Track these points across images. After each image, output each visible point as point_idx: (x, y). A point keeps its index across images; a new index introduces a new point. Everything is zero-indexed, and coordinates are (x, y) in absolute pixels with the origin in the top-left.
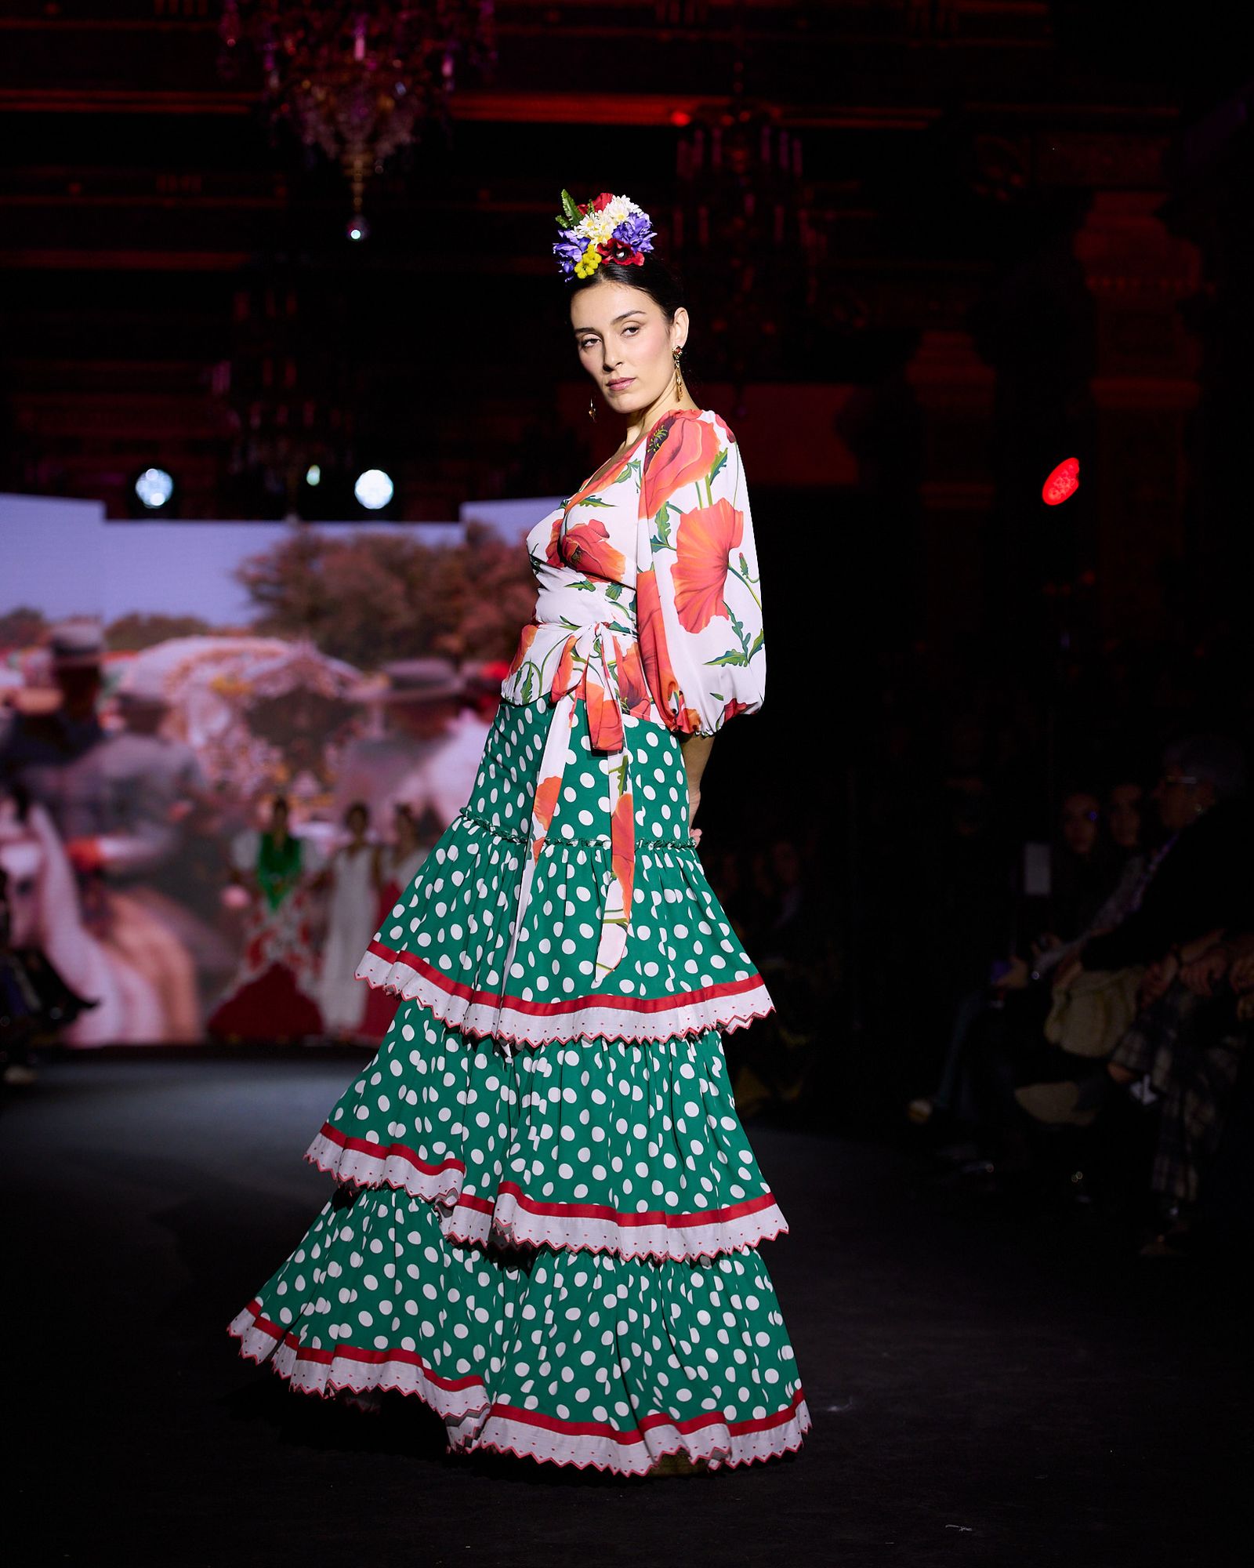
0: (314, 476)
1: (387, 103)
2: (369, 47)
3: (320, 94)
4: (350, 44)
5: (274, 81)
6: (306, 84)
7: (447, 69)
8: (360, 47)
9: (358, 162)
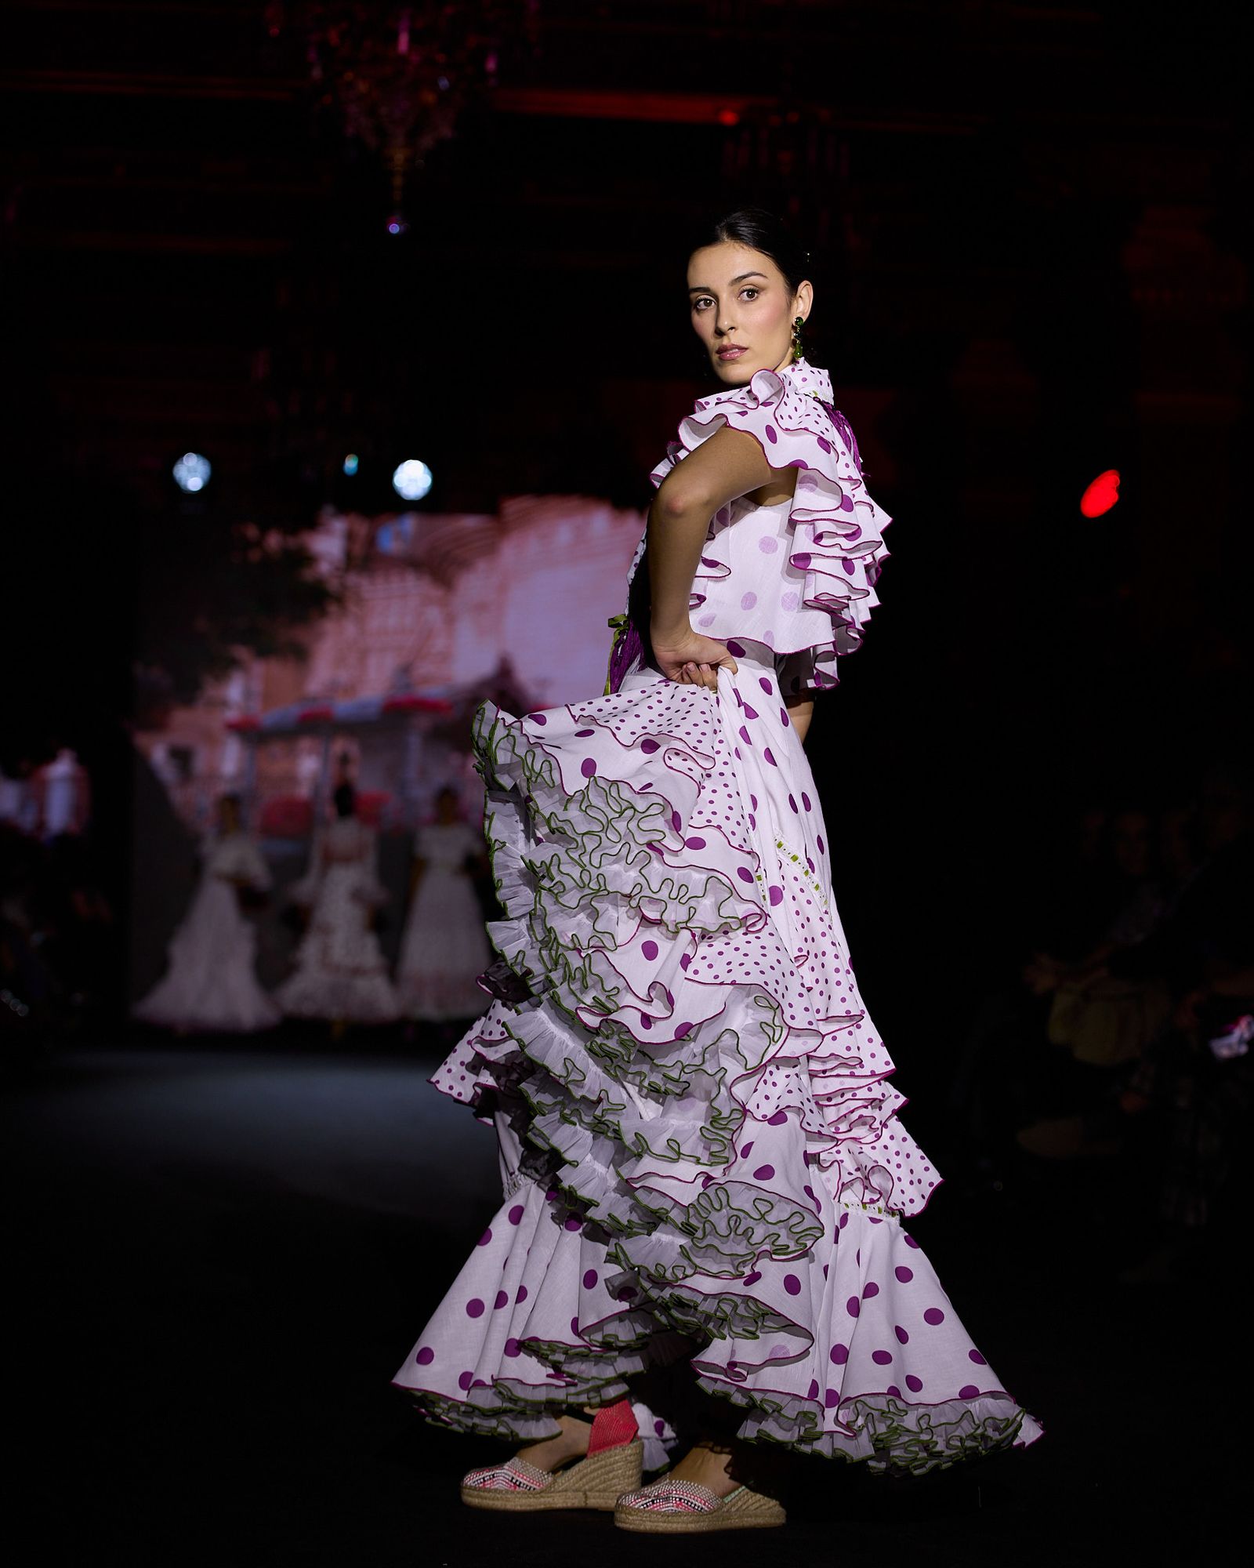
0: (351, 464)
1: (430, 98)
2: (411, 41)
3: (362, 87)
4: (394, 39)
5: (317, 73)
6: (349, 76)
7: (491, 65)
8: (403, 42)
9: (399, 156)
